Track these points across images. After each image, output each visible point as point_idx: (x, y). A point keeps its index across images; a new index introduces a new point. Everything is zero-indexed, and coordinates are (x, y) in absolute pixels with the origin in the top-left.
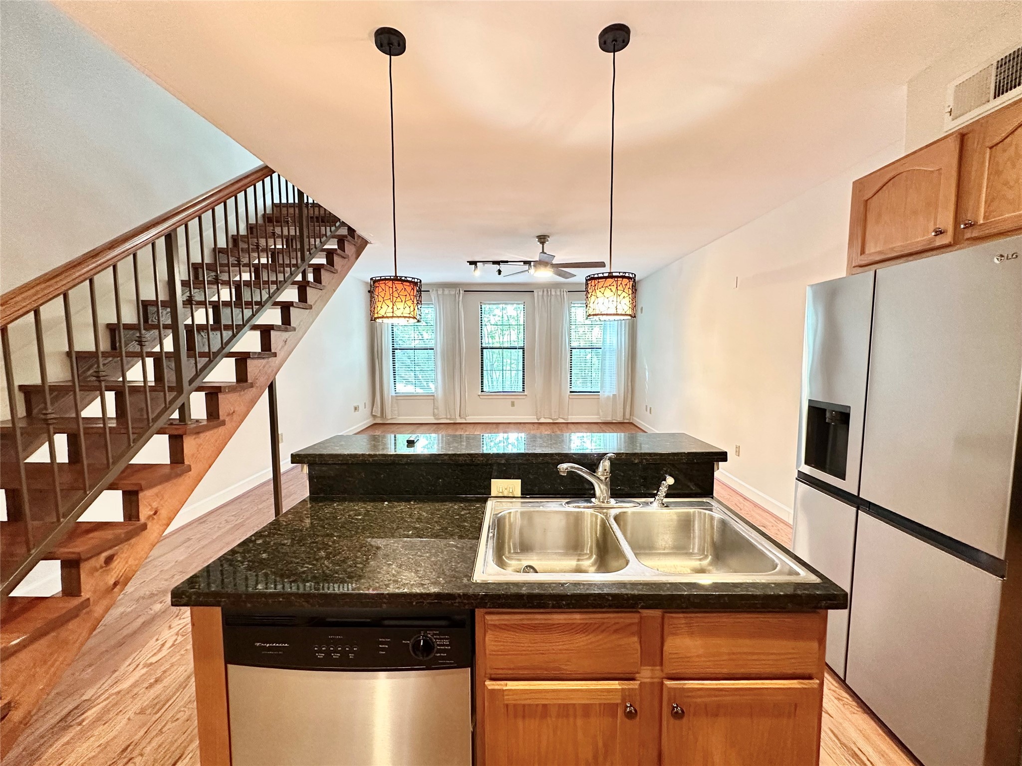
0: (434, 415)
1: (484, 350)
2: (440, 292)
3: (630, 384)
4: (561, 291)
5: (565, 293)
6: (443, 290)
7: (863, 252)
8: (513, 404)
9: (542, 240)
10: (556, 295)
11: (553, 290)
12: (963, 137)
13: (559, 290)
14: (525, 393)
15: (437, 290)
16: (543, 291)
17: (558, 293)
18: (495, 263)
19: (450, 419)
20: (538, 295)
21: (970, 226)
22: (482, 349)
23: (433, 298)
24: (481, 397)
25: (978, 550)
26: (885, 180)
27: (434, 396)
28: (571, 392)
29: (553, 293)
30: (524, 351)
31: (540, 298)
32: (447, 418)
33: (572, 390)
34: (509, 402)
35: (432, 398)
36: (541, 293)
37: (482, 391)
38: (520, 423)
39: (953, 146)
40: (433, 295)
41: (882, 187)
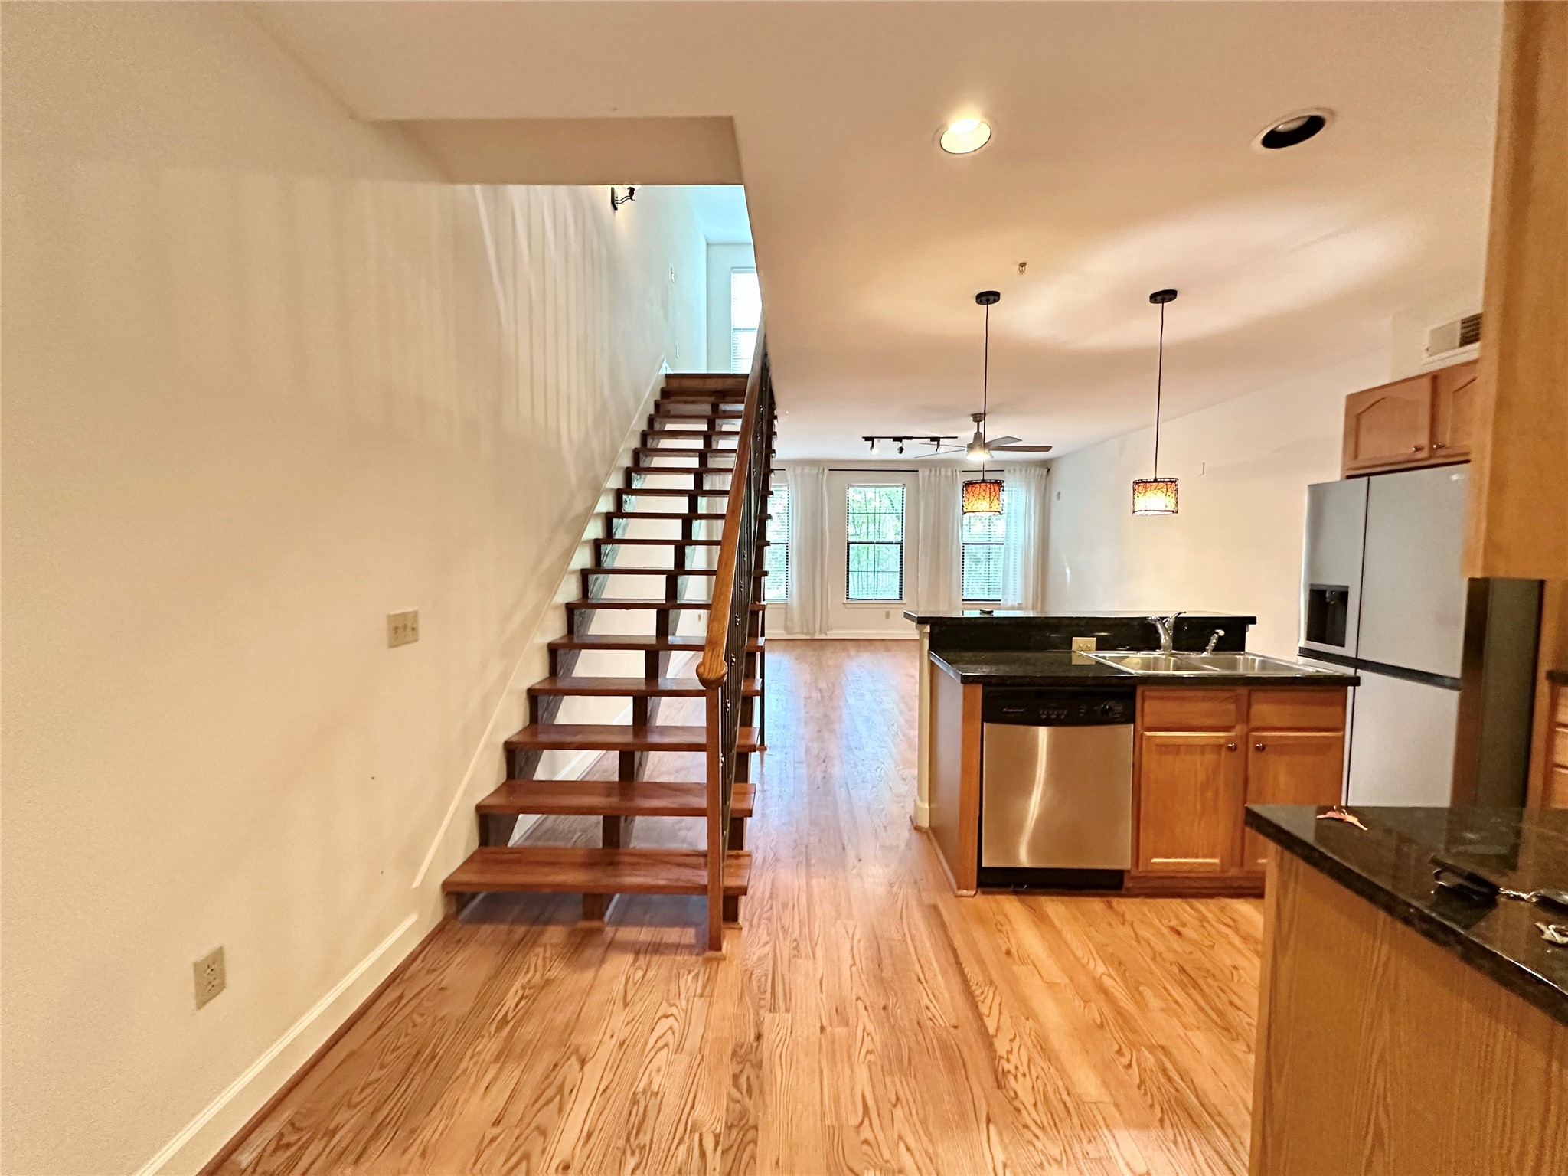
0: (786, 628)
1: (851, 545)
2: (798, 471)
3: (1040, 590)
4: (952, 471)
5: (958, 473)
6: (803, 470)
7: (1356, 457)
8: (888, 615)
9: (978, 419)
10: (946, 477)
11: (943, 470)
12: (1435, 378)
13: (950, 470)
14: (904, 602)
15: (794, 469)
16: (931, 471)
17: (950, 473)
18: (896, 439)
19: (807, 634)
20: (923, 476)
21: (1439, 447)
22: (849, 543)
23: (789, 478)
24: (847, 606)
25: (1441, 676)
26: (1372, 402)
27: (787, 604)
28: (963, 600)
29: (943, 473)
30: (902, 547)
31: (926, 479)
32: (803, 633)
33: (966, 597)
34: (883, 612)
35: (784, 606)
36: (927, 473)
37: (848, 599)
38: (897, 640)
39: (1426, 383)
40: (789, 474)
41: (1370, 407)
